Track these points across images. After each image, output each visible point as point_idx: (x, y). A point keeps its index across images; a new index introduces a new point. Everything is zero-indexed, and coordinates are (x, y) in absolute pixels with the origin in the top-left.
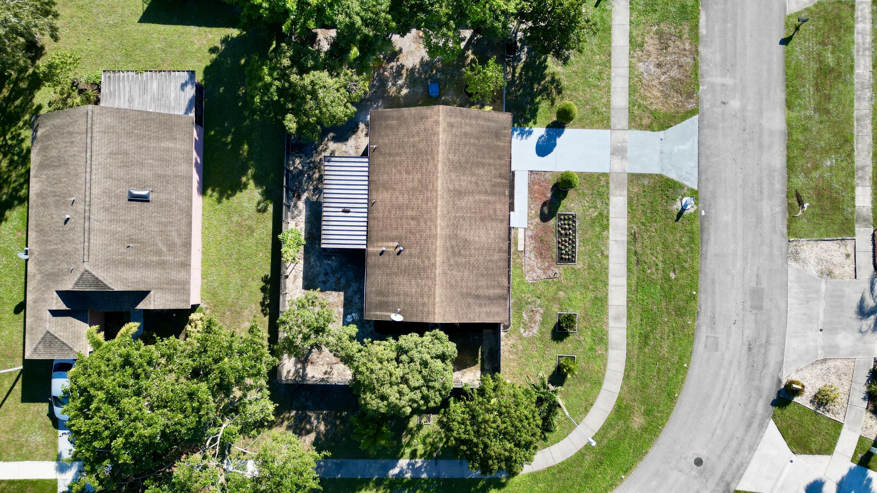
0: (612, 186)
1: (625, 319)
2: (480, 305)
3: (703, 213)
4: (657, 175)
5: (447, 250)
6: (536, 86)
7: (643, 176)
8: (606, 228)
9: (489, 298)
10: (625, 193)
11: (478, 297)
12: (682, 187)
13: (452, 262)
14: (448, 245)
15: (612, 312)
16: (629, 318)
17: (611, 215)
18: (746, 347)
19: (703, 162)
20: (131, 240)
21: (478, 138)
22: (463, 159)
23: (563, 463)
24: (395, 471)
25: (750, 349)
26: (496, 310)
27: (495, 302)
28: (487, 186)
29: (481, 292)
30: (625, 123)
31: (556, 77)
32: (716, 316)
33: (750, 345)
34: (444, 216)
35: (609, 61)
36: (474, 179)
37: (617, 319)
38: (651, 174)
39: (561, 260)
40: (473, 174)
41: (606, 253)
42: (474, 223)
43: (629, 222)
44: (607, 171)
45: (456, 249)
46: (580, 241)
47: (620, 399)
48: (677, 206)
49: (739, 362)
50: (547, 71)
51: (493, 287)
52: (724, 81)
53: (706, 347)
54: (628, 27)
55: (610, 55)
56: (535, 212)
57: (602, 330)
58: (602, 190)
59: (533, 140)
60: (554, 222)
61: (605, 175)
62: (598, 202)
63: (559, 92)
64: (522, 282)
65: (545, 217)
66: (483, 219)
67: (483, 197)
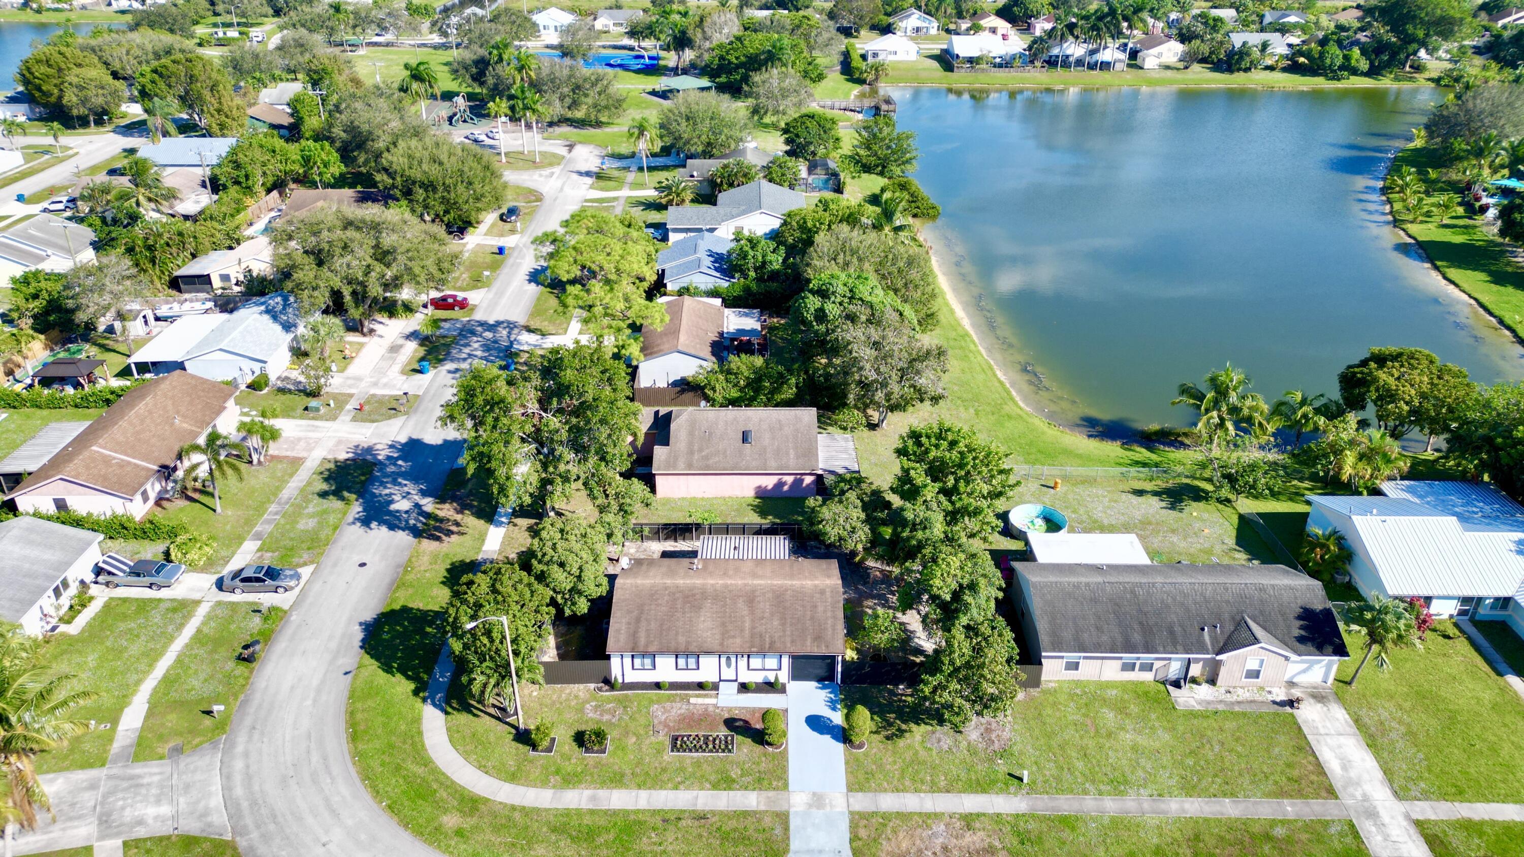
0: (771, 794)
1: (591, 807)
2: (628, 624)
4: (788, 845)
7: (786, 829)
8: (715, 786)
9: (636, 632)
10: (762, 808)
13: (677, 595)
14: (696, 591)
15: (602, 793)
16: (592, 812)
17: (731, 793)
20: (711, 434)
22: (788, 604)
28: (760, 629)
30: (858, 808)
35: (940, 791)
37: (593, 798)
38: (788, 838)
39: (675, 739)
41: (681, 787)
42: (720, 616)
43: (722, 812)
44: (790, 788)
46: (698, 758)
47: (486, 801)
51: (648, 636)
54: (991, 811)
55: (948, 792)
56: (736, 714)
57: (580, 782)
58: (765, 783)
59: (826, 712)
60: (723, 732)
61: (786, 786)
62: (750, 779)
63: (888, 738)
64: (651, 702)
65: (730, 723)
66: (723, 624)
67: (747, 625)
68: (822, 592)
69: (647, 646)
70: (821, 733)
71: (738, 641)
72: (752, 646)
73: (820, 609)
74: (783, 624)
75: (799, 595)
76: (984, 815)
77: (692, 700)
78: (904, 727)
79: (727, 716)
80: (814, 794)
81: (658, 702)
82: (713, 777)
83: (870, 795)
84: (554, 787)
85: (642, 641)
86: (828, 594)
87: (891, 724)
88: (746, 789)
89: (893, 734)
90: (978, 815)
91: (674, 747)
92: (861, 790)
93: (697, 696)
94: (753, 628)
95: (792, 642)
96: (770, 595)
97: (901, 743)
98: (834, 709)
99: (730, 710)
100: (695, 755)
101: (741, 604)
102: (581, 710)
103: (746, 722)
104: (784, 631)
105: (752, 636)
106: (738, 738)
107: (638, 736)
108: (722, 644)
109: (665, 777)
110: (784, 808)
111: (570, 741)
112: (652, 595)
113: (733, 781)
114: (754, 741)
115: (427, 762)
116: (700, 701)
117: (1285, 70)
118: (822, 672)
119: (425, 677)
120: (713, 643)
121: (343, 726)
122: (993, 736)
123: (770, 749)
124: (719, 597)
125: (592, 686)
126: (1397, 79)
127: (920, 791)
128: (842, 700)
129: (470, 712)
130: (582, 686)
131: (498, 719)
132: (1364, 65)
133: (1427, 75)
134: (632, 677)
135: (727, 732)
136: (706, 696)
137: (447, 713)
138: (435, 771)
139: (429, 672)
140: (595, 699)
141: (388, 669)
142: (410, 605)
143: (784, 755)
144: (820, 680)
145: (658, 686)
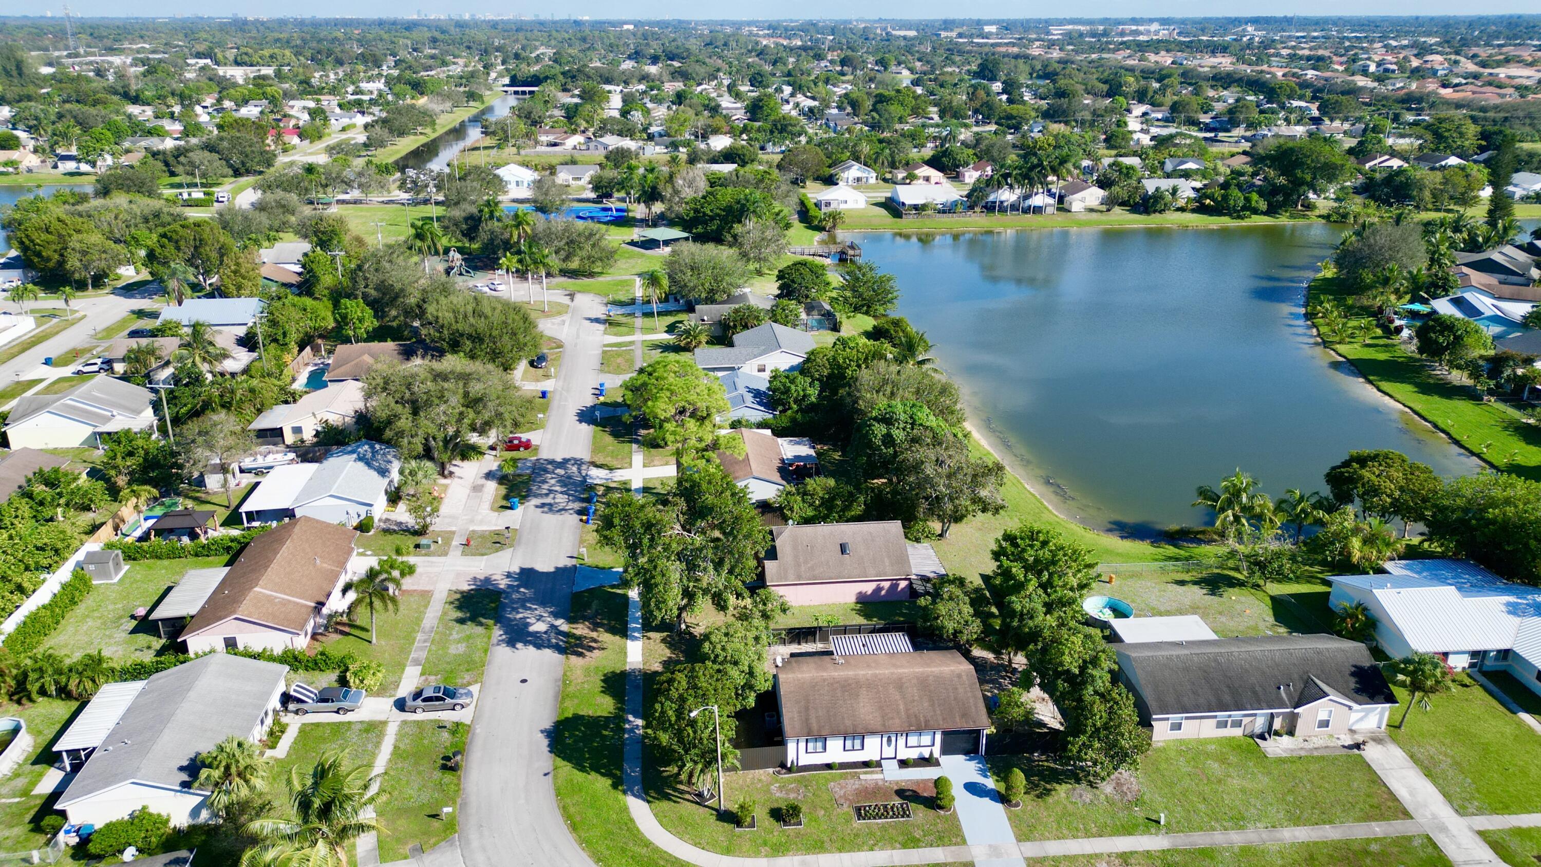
0: (953, 848)
5: (845, 681)
8: (904, 846)
9: (807, 720)
10: (950, 861)
11: (807, 709)
13: (836, 686)
14: (851, 682)
15: (810, 858)
17: (920, 850)
20: (812, 547)
21: (955, 699)
22: (932, 688)
24: (631, 718)
29: (812, 712)
30: (1030, 856)
31: (1053, 793)
34: (876, 675)
35: (1093, 836)
36: (917, 698)
40: (921, 698)
41: (875, 849)
42: (876, 701)
44: (969, 843)
45: (848, 688)
46: (883, 823)
50: (1055, 785)
54: (1141, 850)
55: (1100, 836)
56: (904, 785)
57: (788, 850)
58: (946, 840)
59: (980, 779)
60: (897, 801)
61: (964, 842)
62: (932, 837)
63: (1038, 797)
64: (827, 780)
65: (900, 793)
66: (881, 708)
67: (902, 707)
68: (959, 676)
69: (819, 731)
70: (981, 796)
71: (897, 721)
72: (911, 725)
73: (961, 690)
74: (933, 705)
75: (939, 679)
76: (1136, 852)
77: (862, 777)
78: (1048, 786)
79: (896, 788)
80: (990, 846)
81: (833, 780)
82: (900, 838)
83: (1038, 843)
84: (766, 856)
85: (815, 726)
86: (964, 677)
87: (1037, 786)
88: (931, 846)
89: (1041, 793)
90: (1131, 853)
91: (859, 816)
92: (1028, 840)
93: (865, 773)
94: (907, 710)
95: (944, 719)
96: (914, 681)
97: (1050, 800)
98: (986, 776)
99: (897, 783)
100: (879, 821)
101: (891, 690)
102: (768, 791)
103: (914, 791)
104: (934, 711)
105: (908, 717)
106: (912, 806)
107: (826, 809)
108: (884, 725)
109: (859, 841)
110: (969, 859)
111: (767, 817)
112: (814, 686)
113: (919, 840)
114: (926, 806)
115: (648, 844)
116: (868, 777)
117: (1194, 211)
118: (969, 746)
119: (618, 773)
120: (876, 723)
121: (561, 820)
122: (1125, 789)
123: (942, 812)
124: (871, 685)
125: (771, 770)
126: (1292, 217)
127: (1077, 837)
128: (990, 769)
129: (670, 799)
130: (761, 771)
131: (697, 803)
132: (1263, 205)
133: (1317, 212)
134: (805, 760)
135: (901, 801)
136: (872, 773)
137: (649, 802)
138: (656, 850)
139: (621, 768)
140: (777, 781)
141: (582, 769)
142: (581, 713)
143: (955, 817)
144: (966, 753)
145: (829, 766)
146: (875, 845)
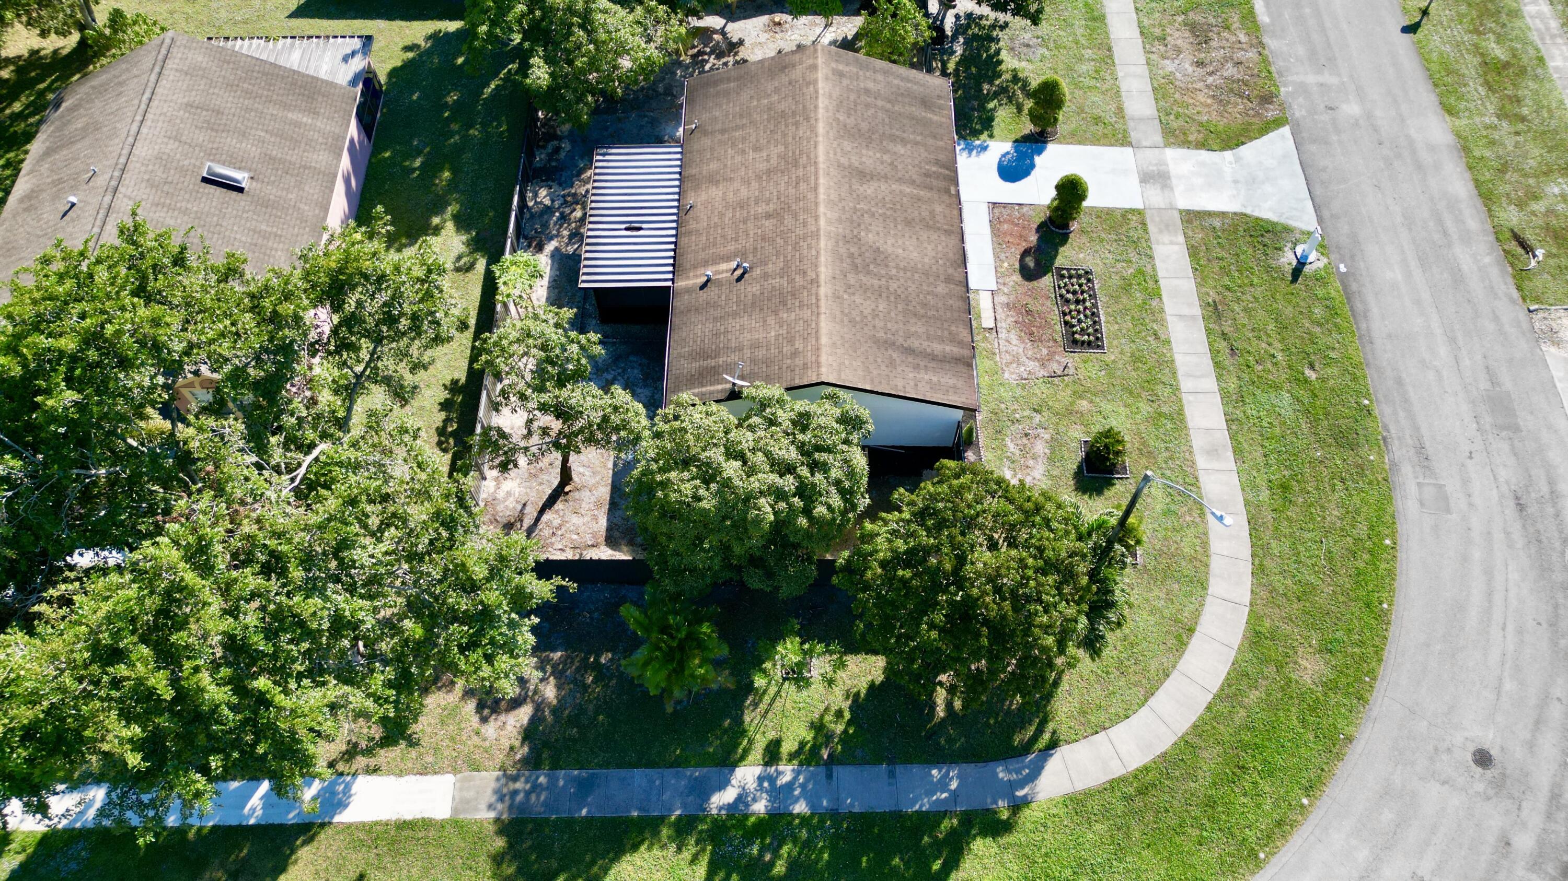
0: (1151, 228)
1: (1230, 454)
2: (916, 367)
3: (1343, 268)
4: (1235, 214)
5: (842, 261)
6: (986, 87)
7: (1210, 214)
8: (1156, 294)
9: (933, 357)
10: (1181, 239)
11: (910, 351)
12: (1287, 230)
13: (852, 282)
14: (842, 250)
15: (1198, 441)
16: (1238, 452)
17: (1161, 274)
18: (1511, 503)
19: (1318, 191)
22: (864, 126)
23: (1146, 769)
24: (727, 796)
25: (1521, 507)
26: (951, 382)
27: (947, 366)
28: (914, 173)
29: (915, 343)
30: (1158, 138)
31: (1020, 75)
32: (1427, 445)
33: (1517, 498)
34: (831, 203)
35: (1111, 57)
36: (886, 157)
37: (1213, 452)
38: (1223, 213)
39: (1074, 343)
40: (886, 151)
41: (1163, 337)
42: (892, 225)
43: (1199, 285)
44: (1140, 206)
45: (859, 261)
46: (1107, 314)
48: (1288, 259)
49: (1507, 534)
50: (1003, 67)
51: (941, 340)
52: (1321, 79)
53: (1422, 504)
54: (1134, 15)
55: (1109, 49)
56: (1011, 266)
57: (1185, 476)
58: (1135, 235)
59: (994, 157)
60: (1050, 281)
61: (1137, 212)
62: (1132, 252)
65: (1029, 273)
66: (907, 223)
67: (906, 190)
70: (1032, 166)
71: (938, 208)
76: (1139, 22)
77: (988, 323)
79: (1017, 277)
80: (1143, 181)
82: (1139, 296)
83: (1131, 124)
88: (1150, 257)
90: (1141, 27)
92: (1125, 133)
98: (983, 147)
99: (999, 275)
100: (1103, 318)
101: (867, 189)
103: (1026, 253)
106: (1061, 263)
109: (1152, 358)
110: (1175, 214)
113: (1139, 272)
114: (1062, 245)
124: (854, 217)
127: (1114, 75)
135: (1051, 276)
137: (1052, 746)
138: (1201, 728)
146: (1156, 336)
